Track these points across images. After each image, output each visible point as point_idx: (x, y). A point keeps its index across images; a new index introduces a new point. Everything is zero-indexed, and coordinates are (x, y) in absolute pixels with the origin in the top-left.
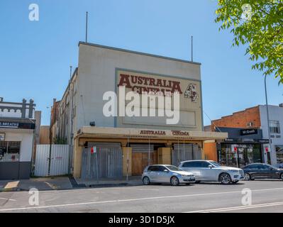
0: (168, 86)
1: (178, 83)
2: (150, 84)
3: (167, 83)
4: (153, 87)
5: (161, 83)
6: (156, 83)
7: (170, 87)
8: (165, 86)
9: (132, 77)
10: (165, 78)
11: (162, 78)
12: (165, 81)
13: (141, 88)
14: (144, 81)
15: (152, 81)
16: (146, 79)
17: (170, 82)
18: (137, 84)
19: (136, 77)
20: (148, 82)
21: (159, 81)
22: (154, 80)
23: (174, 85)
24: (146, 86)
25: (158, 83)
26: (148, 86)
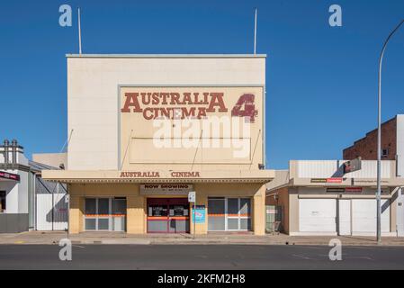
0: (201, 103)
1: (220, 96)
2: (172, 103)
3: (201, 98)
4: (177, 106)
5: (189, 100)
6: (181, 100)
7: (206, 102)
8: (196, 103)
9: (143, 95)
10: (197, 90)
11: (192, 91)
12: (196, 95)
13: (156, 110)
14: (161, 100)
15: (175, 97)
16: (165, 95)
17: (206, 95)
18: (151, 105)
19: (149, 94)
20: (169, 100)
21: (187, 95)
22: (178, 95)
23: (213, 100)
24: (165, 107)
25: (185, 99)
26: (169, 106)
